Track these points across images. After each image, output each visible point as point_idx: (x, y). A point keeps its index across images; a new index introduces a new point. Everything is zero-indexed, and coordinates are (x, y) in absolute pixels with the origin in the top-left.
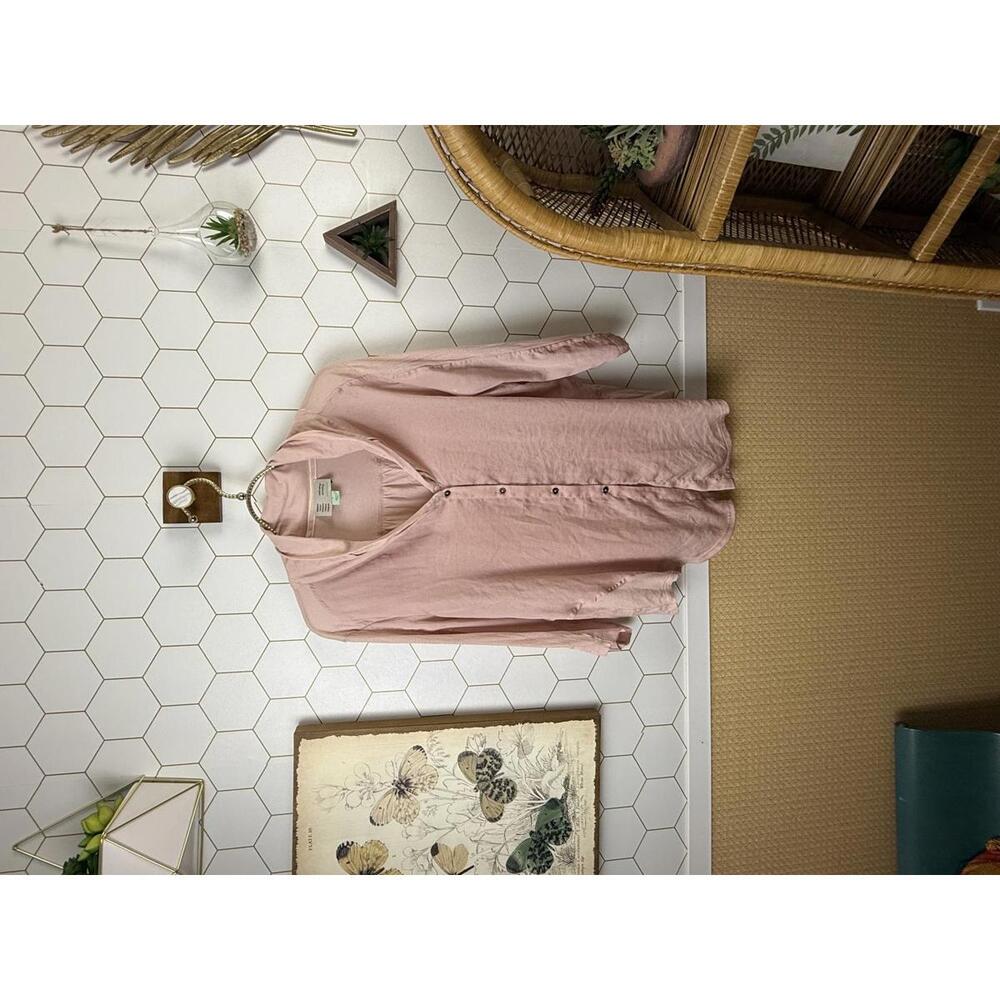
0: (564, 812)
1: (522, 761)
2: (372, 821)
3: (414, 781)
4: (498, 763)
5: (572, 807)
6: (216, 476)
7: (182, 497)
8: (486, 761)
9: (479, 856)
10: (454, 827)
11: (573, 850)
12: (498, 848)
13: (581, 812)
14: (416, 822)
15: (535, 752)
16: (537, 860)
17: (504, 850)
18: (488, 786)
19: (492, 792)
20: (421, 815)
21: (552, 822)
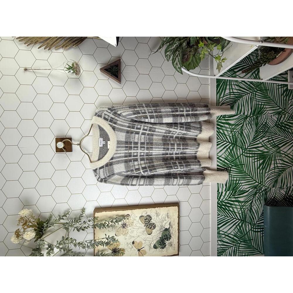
0: (169, 232)
1: (157, 218)
2: (116, 235)
3: (127, 224)
4: (150, 219)
5: (171, 230)
6: (71, 139)
7: (61, 145)
8: (147, 218)
9: (146, 244)
10: (139, 236)
11: (172, 242)
12: (151, 242)
13: (174, 232)
14: (128, 235)
15: (161, 215)
16: (162, 245)
17: (152, 243)
18: (148, 225)
19: (149, 226)
20: (129, 233)
21: (166, 235)
